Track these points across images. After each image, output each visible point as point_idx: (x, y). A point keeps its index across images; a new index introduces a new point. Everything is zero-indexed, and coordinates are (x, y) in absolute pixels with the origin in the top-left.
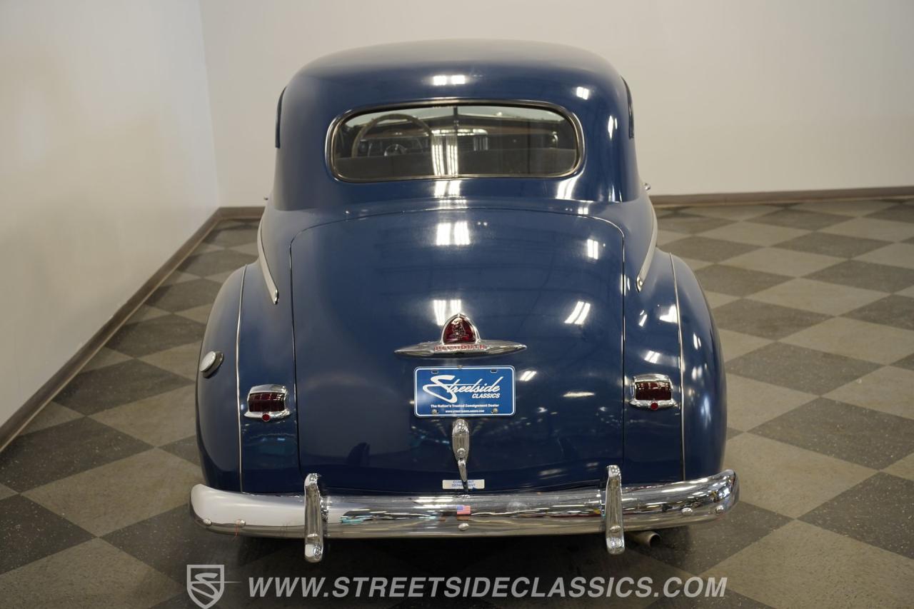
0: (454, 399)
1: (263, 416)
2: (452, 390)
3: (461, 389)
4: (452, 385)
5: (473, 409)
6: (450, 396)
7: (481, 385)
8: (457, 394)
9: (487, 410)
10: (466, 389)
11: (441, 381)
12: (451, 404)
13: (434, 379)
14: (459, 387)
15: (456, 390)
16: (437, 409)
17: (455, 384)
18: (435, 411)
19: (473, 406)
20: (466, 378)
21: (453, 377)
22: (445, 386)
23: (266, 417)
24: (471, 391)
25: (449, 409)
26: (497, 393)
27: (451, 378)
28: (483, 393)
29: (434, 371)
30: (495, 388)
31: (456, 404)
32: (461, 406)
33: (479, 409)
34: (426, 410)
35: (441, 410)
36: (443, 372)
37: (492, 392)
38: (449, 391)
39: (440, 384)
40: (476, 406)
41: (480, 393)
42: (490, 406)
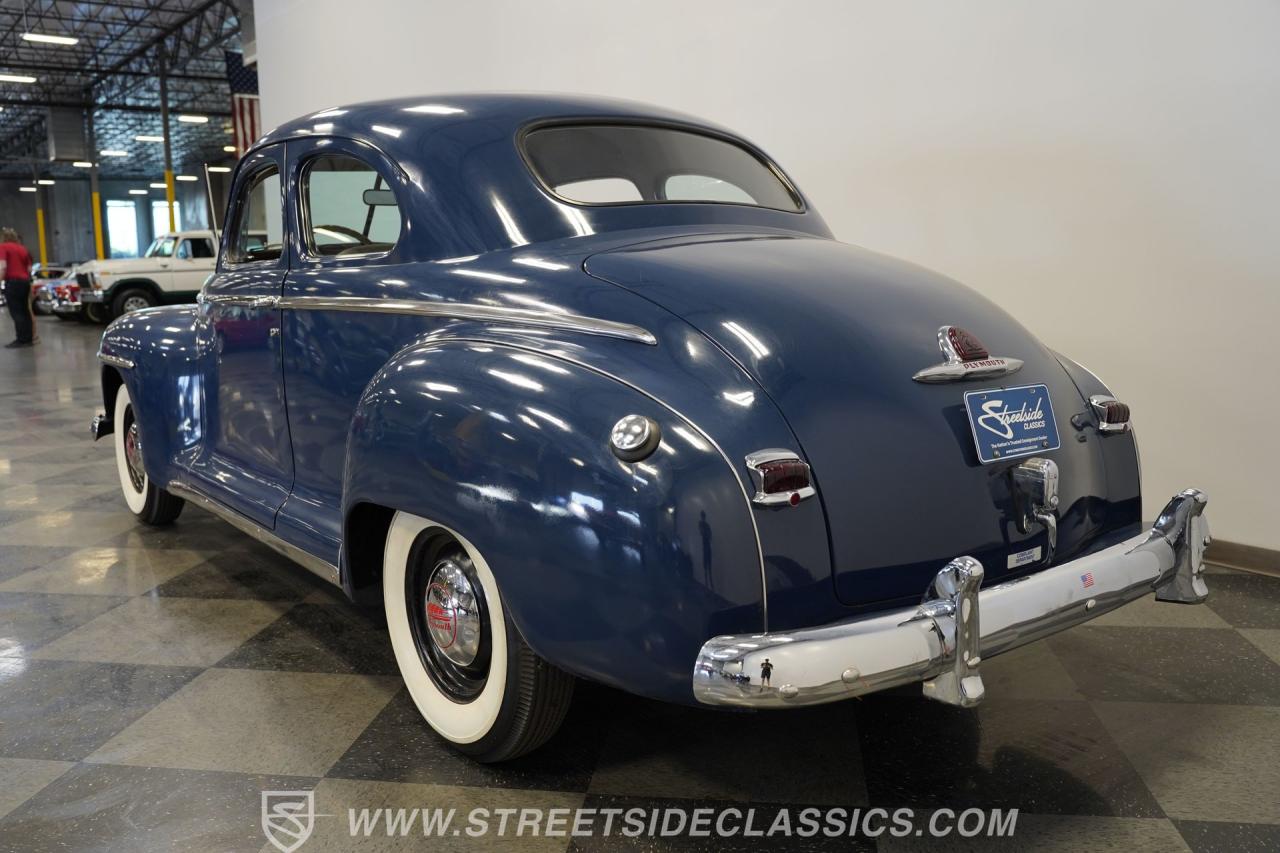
0: (1010, 435)
1: (793, 497)
2: (1005, 420)
3: (1012, 417)
4: (1003, 414)
5: (1027, 444)
6: (1004, 430)
7: (1027, 411)
8: (1010, 425)
9: (1039, 445)
10: (1017, 418)
11: (991, 408)
12: (1008, 440)
13: (986, 407)
14: (1010, 415)
15: (1008, 420)
16: (997, 449)
17: (1005, 412)
18: (997, 453)
19: (1025, 441)
20: (1012, 404)
21: (1001, 402)
22: (996, 416)
23: (796, 498)
24: (1021, 420)
25: (1008, 448)
26: (1041, 420)
27: (998, 403)
28: (1031, 421)
29: (982, 396)
30: (1038, 414)
31: (1013, 440)
32: (1016, 442)
33: (1033, 444)
34: (989, 453)
35: (1003, 451)
36: (991, 397)
37: (1038, 420)
38: (1003, 422)
39: (992, 414)
40: (1030, 440)
41: (1029, 422)
42: (1041, 438)
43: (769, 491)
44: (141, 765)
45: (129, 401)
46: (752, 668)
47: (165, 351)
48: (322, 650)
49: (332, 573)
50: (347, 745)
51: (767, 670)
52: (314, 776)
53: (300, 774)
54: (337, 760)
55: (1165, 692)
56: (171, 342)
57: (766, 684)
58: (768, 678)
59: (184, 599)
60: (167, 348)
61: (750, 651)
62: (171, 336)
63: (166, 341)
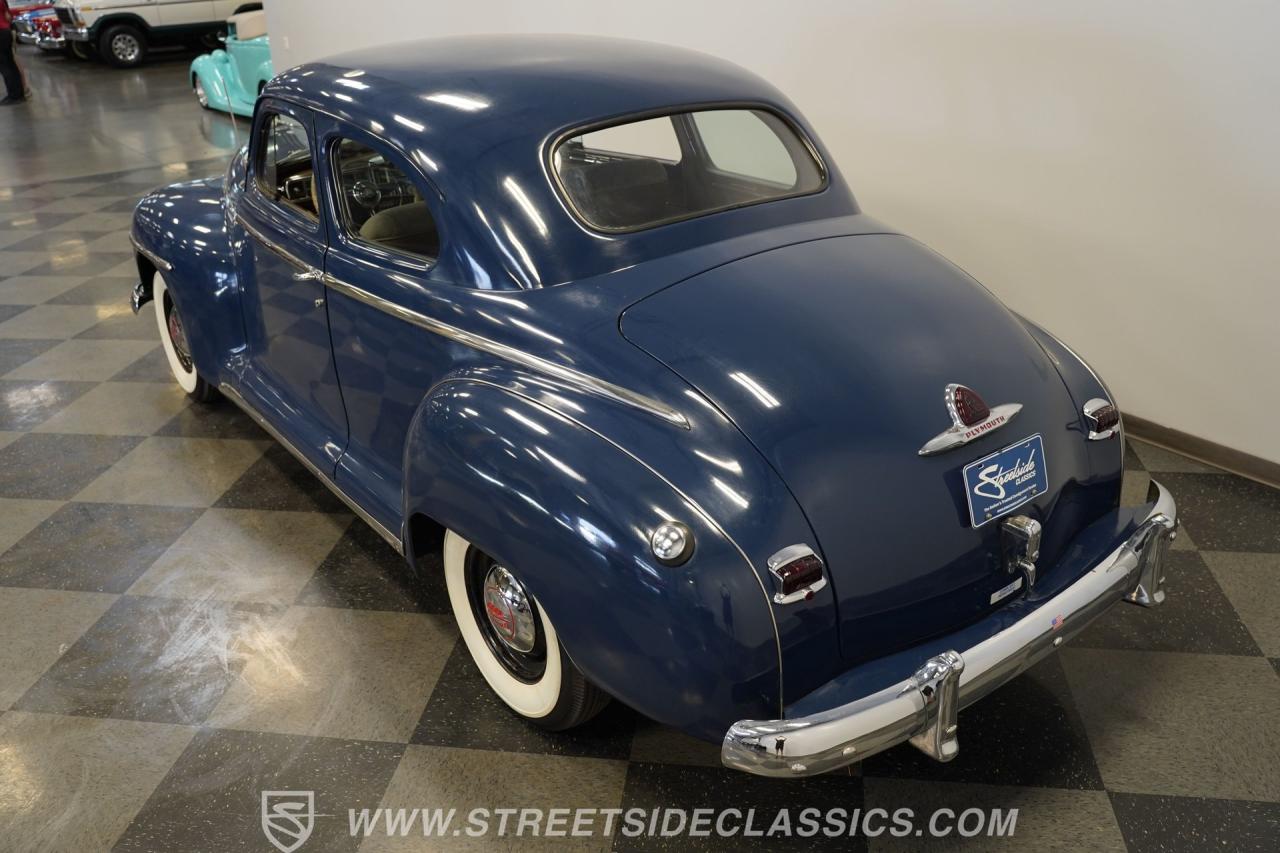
0: (1002, 495)
1: (807, 593)
2: (998, 483)
3: (1006, 478)
4: (998, 477)
5: (1019, 498)
6: (997, 492)
7: (1020, 466)
8: (1004, 486)
9: (1030, 493)
10: (1010, 476)
11: (987, 475)
12: (1000, 500)
13: (982, 476)
14: (1004, 476)
15: (1002, 481)
16: (990, 512)
17: (999, 475)
19: (1015, 496)
20: (1007, 464)
21: (997, 466)
22: (991, 480)
23: (810, 593)
24: (1014, 477)
25: (1000, 507)
26: (1033, 470)
27: (993, 468)
28: (1023, 475)
29: (980, 466)
30: (1031, 465)
31: (1005, 498)
32: (1009, 499)
33: (1023, 495)
34: (980, 517)
35: (994, 512)
36: (988, 464)
37: (1029, 471)
38: (997, 485)
39: (988, 480)
40: (1019, 494)
41: (1020, 477)
42: (1030, 488)
43: (787, 592)
44: (254, 730)
45: (165, 287)
46: (770, 743)
47: (198, 251)
48: (386, 580)
49: (397, 543)
50: (423, 703)
51: (780, 745)
52: (400, 742)
53: (389, 740)
54: (417, 723)
55: (1125, 636)
56: (204, 244)
57: (780, 753)
58: (782, 749)
59: (251, 510)
60: (200, 249)
61: (768, 734)
62: (202, 236)
63: (197, 242)
